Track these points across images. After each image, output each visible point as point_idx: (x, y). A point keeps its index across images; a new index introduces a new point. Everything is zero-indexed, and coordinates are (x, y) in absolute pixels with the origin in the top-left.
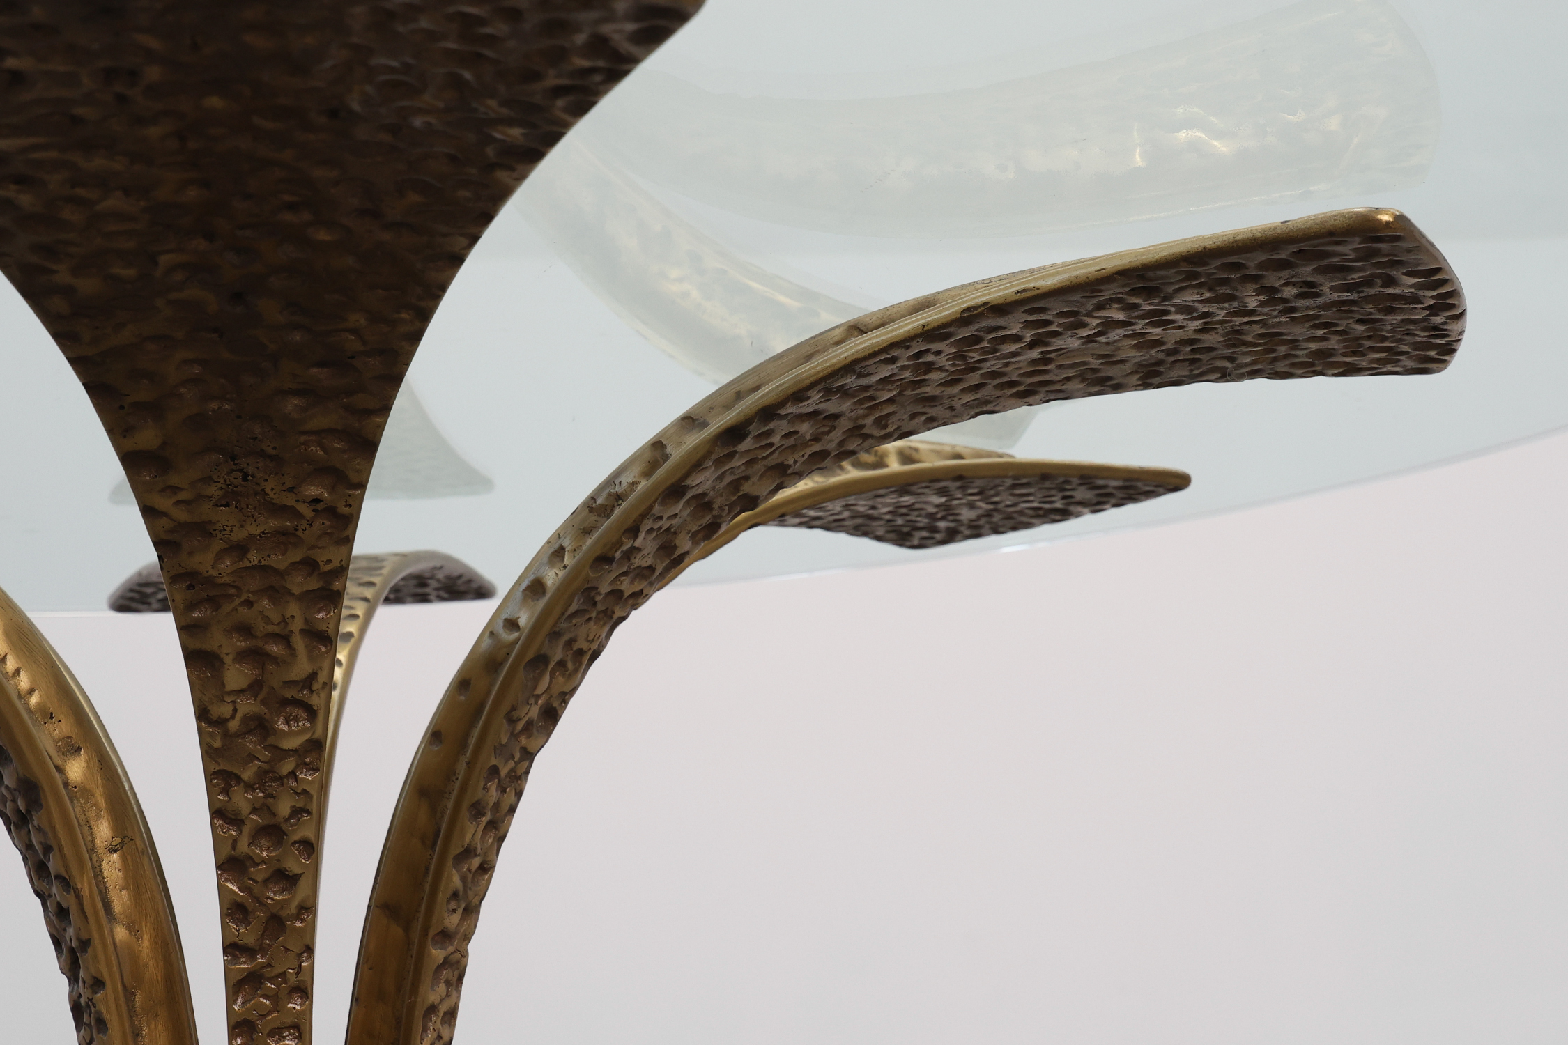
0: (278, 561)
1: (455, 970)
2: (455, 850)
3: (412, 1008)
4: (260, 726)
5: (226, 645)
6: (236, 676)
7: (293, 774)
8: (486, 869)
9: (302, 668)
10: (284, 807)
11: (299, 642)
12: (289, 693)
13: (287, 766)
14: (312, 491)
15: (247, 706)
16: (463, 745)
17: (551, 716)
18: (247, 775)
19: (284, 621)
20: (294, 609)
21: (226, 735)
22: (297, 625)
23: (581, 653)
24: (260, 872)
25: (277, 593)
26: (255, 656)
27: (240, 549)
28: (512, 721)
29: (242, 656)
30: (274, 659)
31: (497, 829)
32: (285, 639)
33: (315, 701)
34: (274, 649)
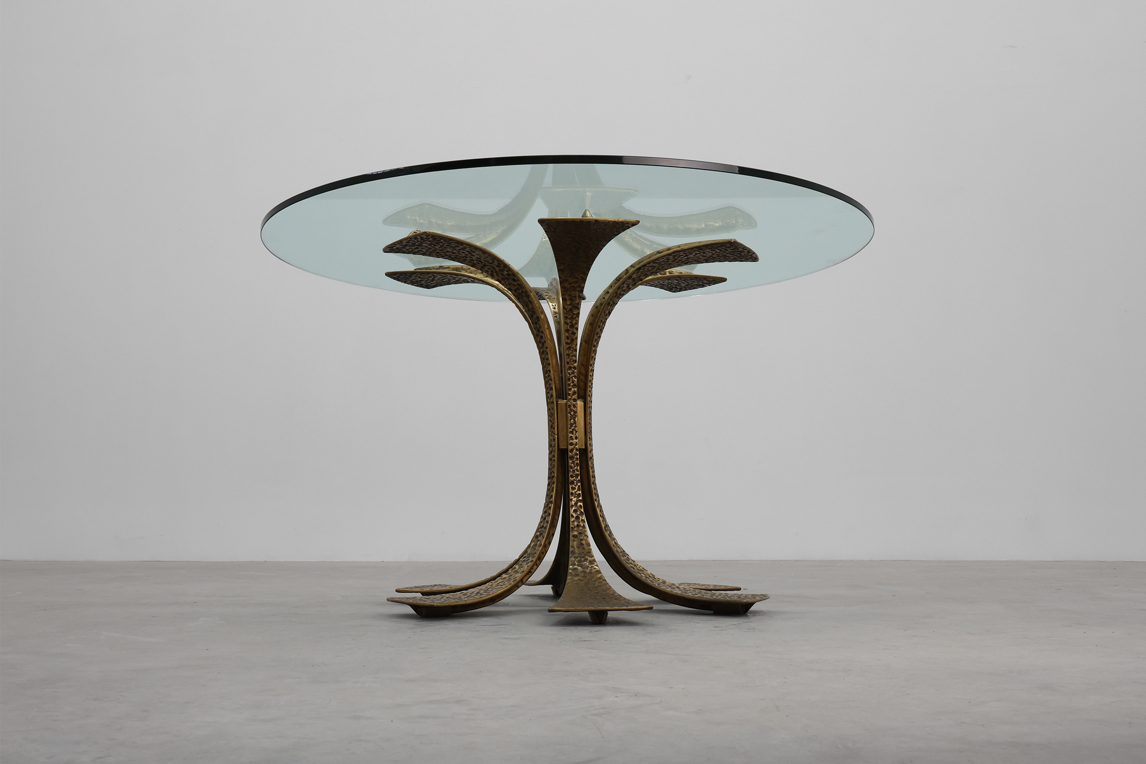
0: (576, 285)
1: (595, 351)
2: (596, 332)
3: (590, 356)
4: (571, 310)
5: (568, 298)
6: (568, 302)
7: (575, 318)
8: (600, 337)
9: (577, 302)
10: (574, 322)
11: (577, 298)
12: (576, 305)
13: (575, 316)
14: (581, 276)
15: (570, 307)
16: (597, 317)
17: (610, 313)
18: (569, 317)
19: (576, 294)
20: (577, 293)
21: (567, 311)
22: (577, 295)
23: (614, 303)
24: (571, 332)
25: (575, 290)
26: (571, 299)
27: (571, 284)
28: (605, 313)
29: (569, 299)
30: (574, 300)
31: (601, 331)
32: (575, 297)
33: (579, 306)
34: (574, 299)
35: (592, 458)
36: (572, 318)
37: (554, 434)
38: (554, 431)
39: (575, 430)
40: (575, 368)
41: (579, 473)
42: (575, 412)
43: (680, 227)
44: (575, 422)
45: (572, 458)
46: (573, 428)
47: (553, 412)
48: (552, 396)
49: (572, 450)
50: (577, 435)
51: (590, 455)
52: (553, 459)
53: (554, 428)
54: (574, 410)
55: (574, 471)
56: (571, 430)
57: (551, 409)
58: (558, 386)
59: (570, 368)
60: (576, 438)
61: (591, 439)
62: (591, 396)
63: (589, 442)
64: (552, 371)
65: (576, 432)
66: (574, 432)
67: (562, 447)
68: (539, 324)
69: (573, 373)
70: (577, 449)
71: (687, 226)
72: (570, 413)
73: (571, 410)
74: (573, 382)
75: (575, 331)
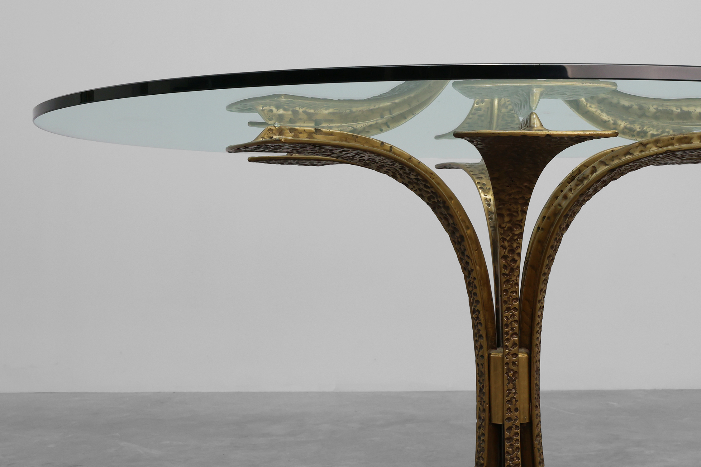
0: (517, 197)
1: (546, 281)
2: (547, 256)
3: (538, 289)
4: (511, 229)
5: (505, 213)
6: (507, 219)
7: (517, 239)
8: (553, 259)
9: (520, 218)
10: (515, 245)
11: (520, 213)
12: (517, 223)
13: (516, 237)
14: (526, 184)
15: (508, 225)
17: (568, 226)
18: (508, 239)
19: (517, 208)
20: (519, 206)
21: (504, 231)
22: (520, 209)
23: (575, 212)
24: (509, 259)
25: (516, 203)
26: (511, 215)
27: (510, 195)
28: (560, 228)
29: (508, 215)
30: (515, 216)
31: (555, 251)
32: (517, 212)
33: (522, 224)
34: (515, 214)
35: (539, 435)
36: (512, 240)
37: (484, 402)
38: (484, 397)
39: (515, 398)
40: (515, 309)
41: (520, 461)
42: (515, 373)
43: (674, 109)
44: (515, 388)
45: (510, 439)
46: (511, 395)
47: (482, 370)
48: (481, 347)
49: (510, 428)
50: (518, 406)
51: (536, 432)
52: (482, 438)
53: (484, 394)
54: (513, 370)
55: (512, 459)
56: (508, 398)
57: (480, 365)
58: (491, 331)
59: (508, 309)
60: (516, 410)
61: (538, 407)
62: (538, 346)
63: (535, 412)
64: (481, 312)
65: (517, 401)
66: (514, 400)
67: (497, 421)
68: (463, 246)
69: (513, 315)
70: (517, 427)
71: (685, 109)
72: (507, 373)
73: (509, 370)
74: (512, 329)
75: (516, 257)
